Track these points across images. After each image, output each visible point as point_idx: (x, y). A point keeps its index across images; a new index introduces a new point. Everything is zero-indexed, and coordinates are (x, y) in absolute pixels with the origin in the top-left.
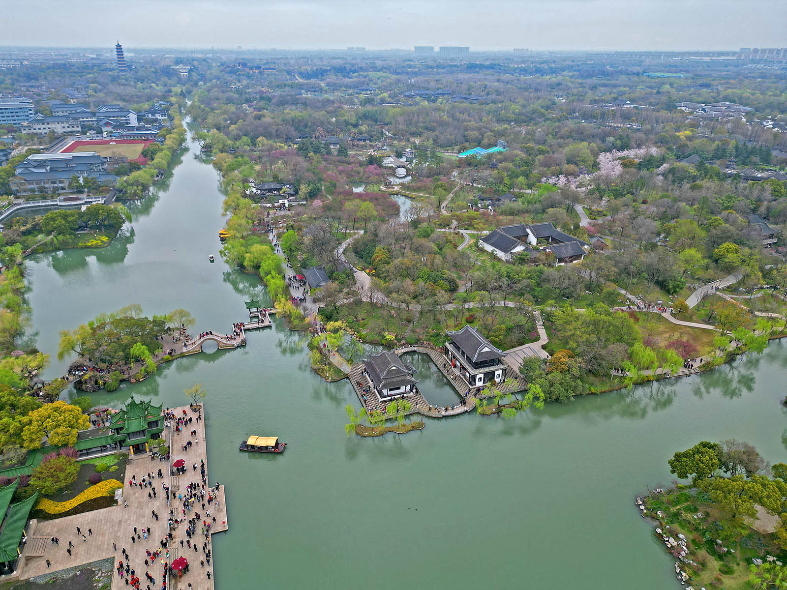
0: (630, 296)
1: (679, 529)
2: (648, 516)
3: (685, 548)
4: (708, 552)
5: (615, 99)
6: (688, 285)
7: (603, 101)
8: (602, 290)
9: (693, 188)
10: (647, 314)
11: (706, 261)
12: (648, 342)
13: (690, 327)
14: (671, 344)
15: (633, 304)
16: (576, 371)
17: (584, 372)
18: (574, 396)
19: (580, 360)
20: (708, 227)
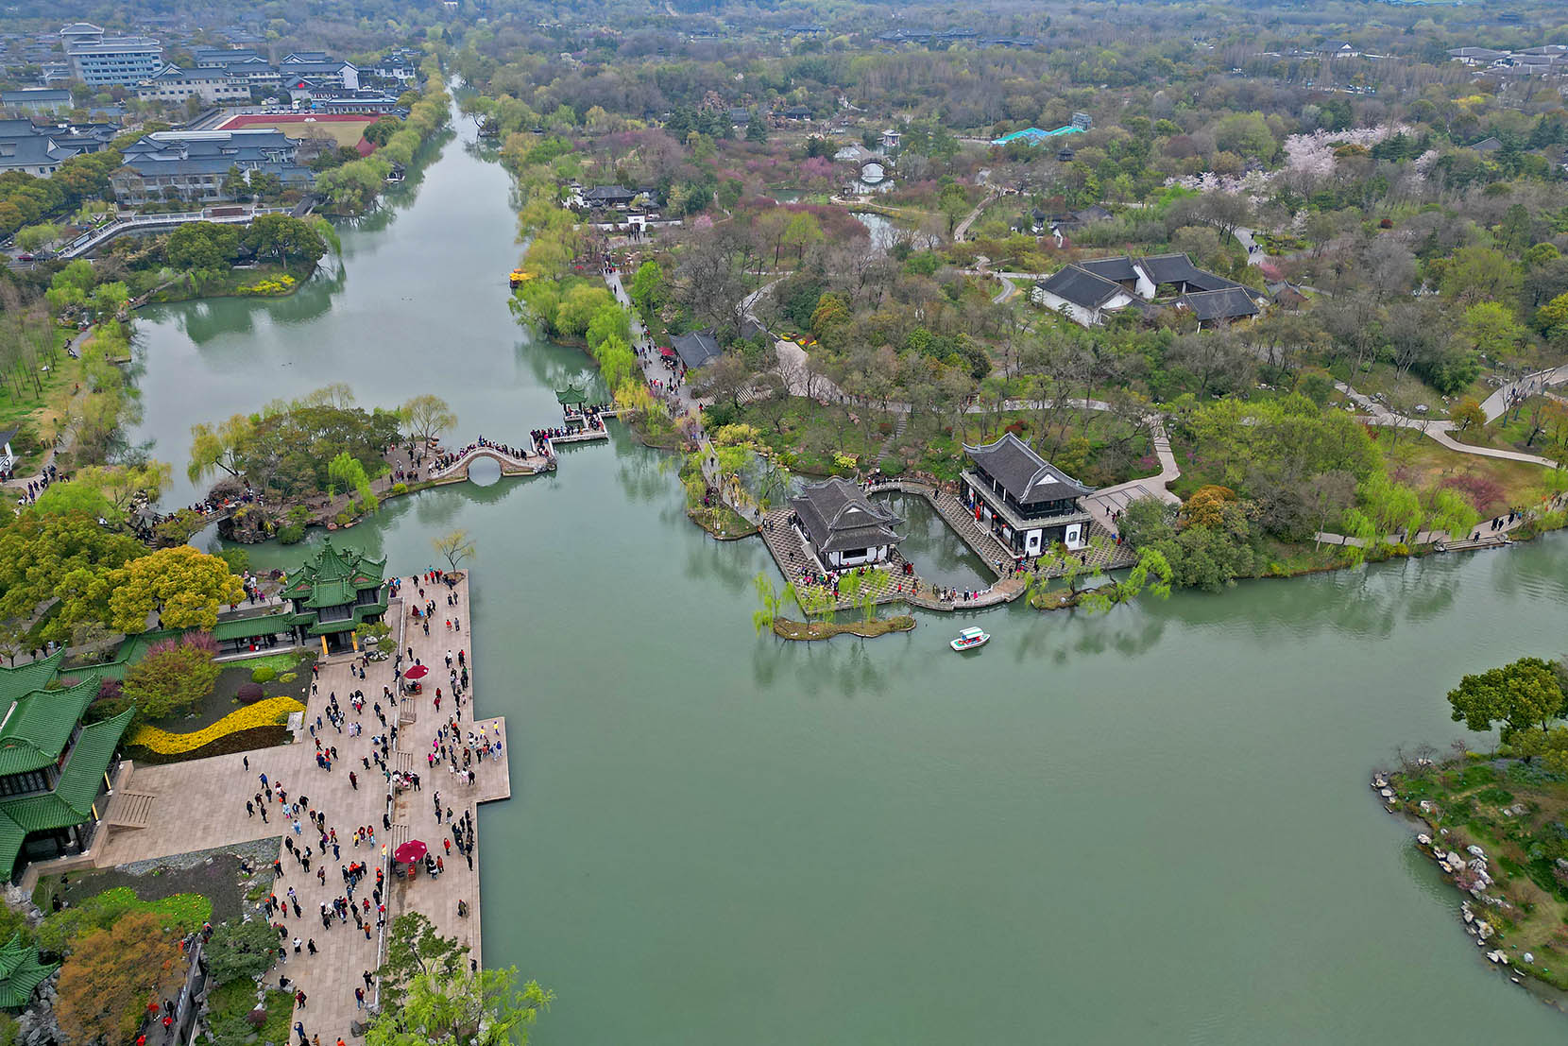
0: (1356, 396)
1: (1470, 836)
2: (1399, 810)
3: (1485, 874)
4: (1538, 884)
5: (1320, 41)
6: (1482, 377)
7: (1293, 45)
8: (1295, 381)
9: (1491, 192)
10: (1393, 430)
11: (1522, 328)
12: (1399, 476)
13: (1487, 457)
14: (1448, 483)
15: (1362, 411)
16: (1242, 527)
17: (1258, 531)
18: (1234, 578)
19: (1250, 504)
20: (1525, 265)
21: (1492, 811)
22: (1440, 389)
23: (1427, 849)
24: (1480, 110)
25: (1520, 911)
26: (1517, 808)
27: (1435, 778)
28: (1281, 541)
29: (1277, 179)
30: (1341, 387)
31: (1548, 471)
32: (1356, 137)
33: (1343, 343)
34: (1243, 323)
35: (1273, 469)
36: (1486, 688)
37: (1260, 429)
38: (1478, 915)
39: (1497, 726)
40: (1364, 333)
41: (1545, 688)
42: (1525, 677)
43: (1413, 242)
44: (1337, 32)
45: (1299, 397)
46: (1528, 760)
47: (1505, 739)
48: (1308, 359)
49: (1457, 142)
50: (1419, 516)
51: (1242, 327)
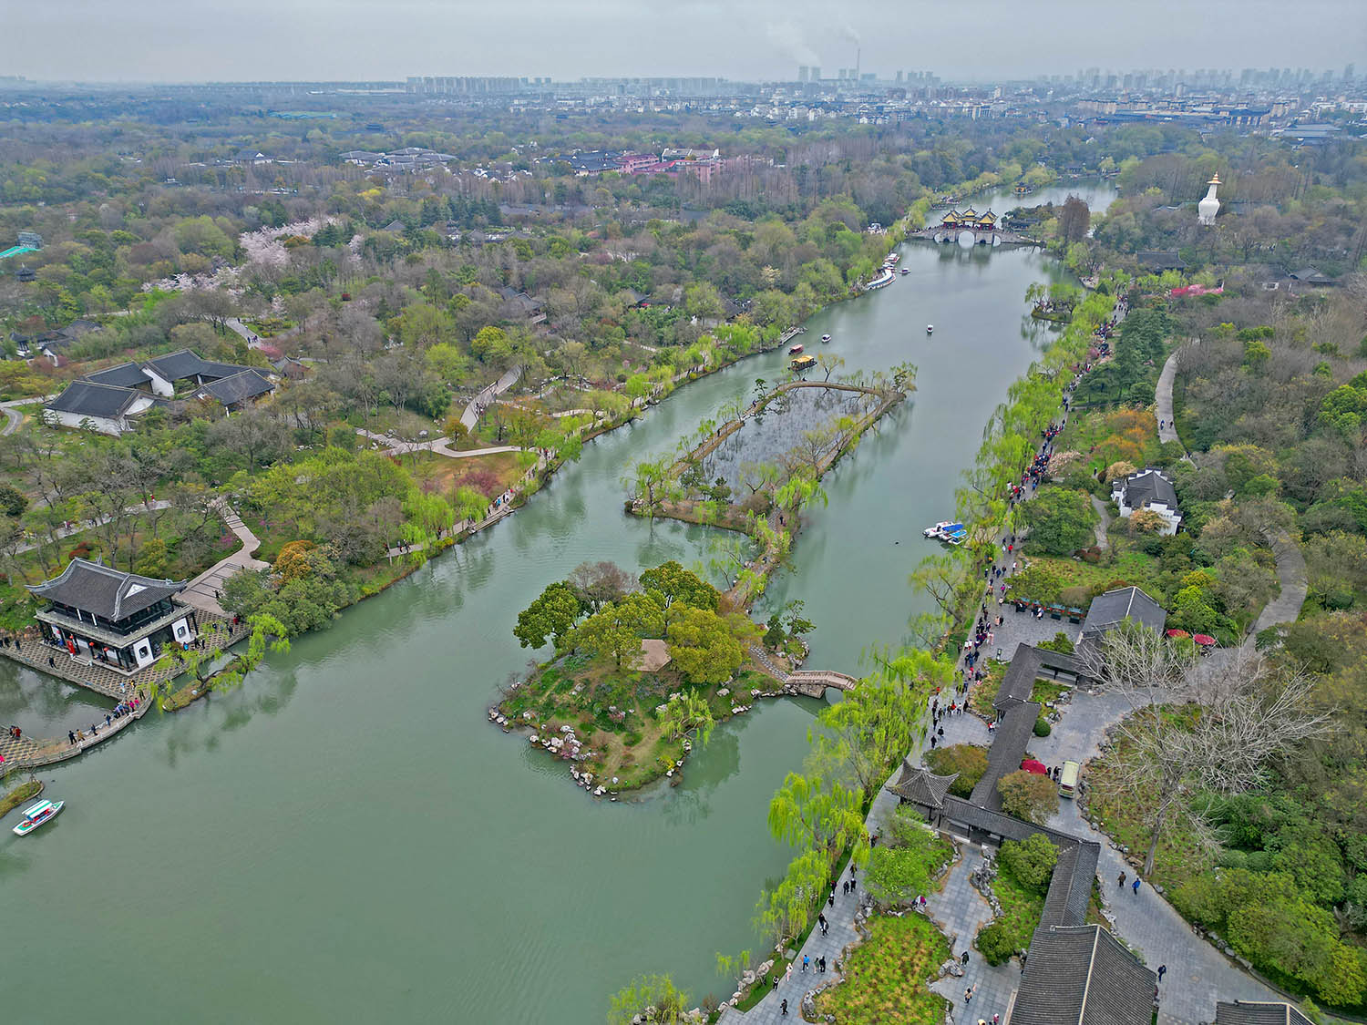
0: (375, 437)
1: (560, 721)
2: (512, 728)
3: (575, 741)
4: (605, 730)
5: (236, 151)
6: (454, 400)
7: (214, 155)
8: (325, 437)
9: (411, 262)
10: (410, 455)
11: (466, 358)
12: (427, 488)
13: (477, 456)
14: (460, 483)
15: (384, 447)
16: (328, 567)
17: (342, 565)
18: (337, 611)
19: (328, 547)
20: (451, 312)
21: (565, 698)
22: (430, 416)
23: (538, 743)
24: (382, 199)
25: (602, 753)
26: (578, 688)
27: (526, 693)
28: (363, 567)
29: (246, 273)
30: (361, 432)
31: (517, 455)
32: (296, 230)
33: (350, 398)
34: (263, 399)
35: (336, 511)
36: (533, 617)
37: (313, 483)
38: (581, 771)
39: (549, 638)
40: (361, 387)
41: (566, 600)
42: (553, 598)
43: (371, 308)
44: (248, 143)
45: (333, 449)
46: (573, 653)
47: (557, 646)
48: (328, 416)
49: (373, 227)
50: (451, 512)
51: (265, 403)
